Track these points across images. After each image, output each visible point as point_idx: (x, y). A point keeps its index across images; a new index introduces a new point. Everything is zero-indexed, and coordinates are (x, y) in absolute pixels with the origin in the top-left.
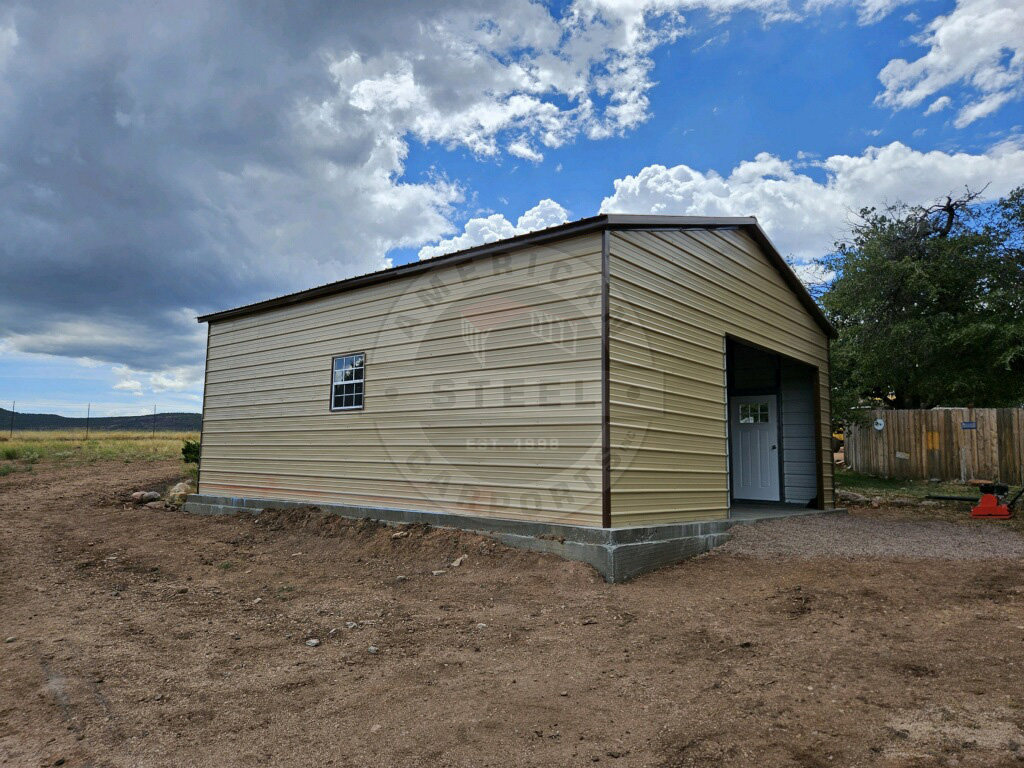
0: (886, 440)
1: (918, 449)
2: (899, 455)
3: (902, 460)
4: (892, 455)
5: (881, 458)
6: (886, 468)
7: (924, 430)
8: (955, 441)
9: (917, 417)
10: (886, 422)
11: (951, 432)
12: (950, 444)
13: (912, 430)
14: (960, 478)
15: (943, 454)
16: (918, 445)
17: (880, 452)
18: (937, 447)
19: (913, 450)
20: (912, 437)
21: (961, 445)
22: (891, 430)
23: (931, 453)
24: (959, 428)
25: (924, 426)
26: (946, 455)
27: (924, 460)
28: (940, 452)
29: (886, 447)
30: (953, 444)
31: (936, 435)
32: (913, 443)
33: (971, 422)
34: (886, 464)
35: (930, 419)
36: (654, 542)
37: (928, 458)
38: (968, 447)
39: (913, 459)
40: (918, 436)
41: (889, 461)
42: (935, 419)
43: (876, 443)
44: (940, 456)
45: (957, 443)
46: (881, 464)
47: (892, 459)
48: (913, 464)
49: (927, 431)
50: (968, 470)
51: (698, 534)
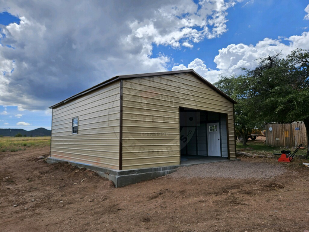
0: (273, 134)
1: (282, 137)
2: (277, 139)
3: (277, 141)
4: (275, 139)
5: (271, 140)
6: (273, 143)
7: (284, 131)
8: (293, 134)
9: (282, 126)
10: (273, 128)
11: (292, 131)
12: (292, 135)
13: (280, 130)
14: (295, 147)
15: (290, 138)
16: (282, 136)
17: (271, 138)
18: (288, 136)
19: (281, 137)
20: (281, 133)
21: (295, 135)
22: (274, 131)
23: (286, 138)
24: (294, 130)
25: (284, 129)
26: (291, 139)
27: (284, 140)
28: (289, 138)
29: (273, 136)
30: (293, 135)
31: (288, 132)
32: (281, 135)
33: (298, 128)
34: (273, 142)
35: (285, 127)
37: (285, 140)
38: (297, 136)
39: (281, 140)
40: (282, 133)
41: (274, 141)
42: (287, 127)
43: (270, 135)
44: (289, 139)
45: (294, 135)
46: (271, 142)
47: (275, 140)
48: (281, 142)
49: (285, 131)
50: (297, 144)
51: (161, 170)
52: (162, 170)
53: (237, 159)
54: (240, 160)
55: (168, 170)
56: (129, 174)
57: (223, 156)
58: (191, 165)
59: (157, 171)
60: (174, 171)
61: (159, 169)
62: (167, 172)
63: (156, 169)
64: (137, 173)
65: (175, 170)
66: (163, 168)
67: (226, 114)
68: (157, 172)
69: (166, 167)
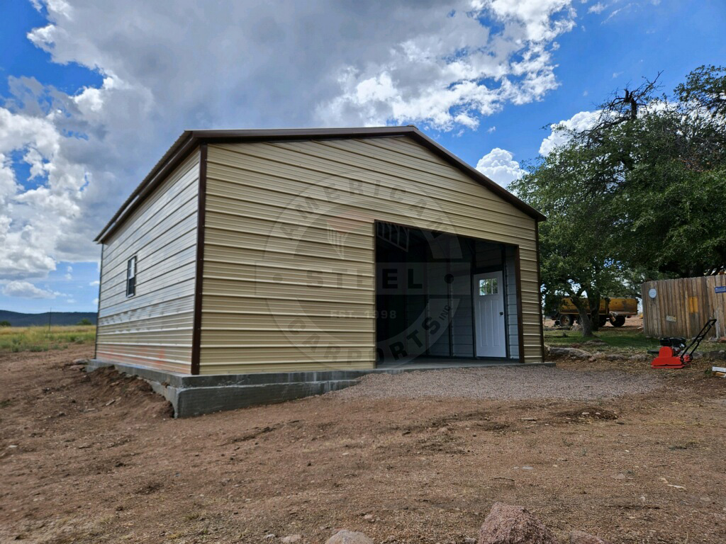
0: (658, 307)
1: (683, 312)
2: (669, 318)
3: (670, 323)
4: (663, 319)
5: (655, 322)
6: (660, 330)
7: (686, 296)
8: (710, 304)
9: (681, 285)
10: (658, 291)
11: (707, 296)
12: (706, 306)
13: (677, 296)
14: (715, 336)
15: (702, 315)
16: (682, 309)
17: (655, 317)
18: (697, 310)
19: (679, 313)
20: (678, 302)
21: (715, 307)
22: (662, 298)
23: (692, 315)
24: (713, 292)
25: (686, 293)
26: (704, 315)
27: (688, 322)
28: (699, 313)
29: (659, 312)
30: (709, 306)
31: (696, 299)
32: (679, 308)
33: (722, 287)
34: (660, 327)
35: (690, 285)
36: (242, 386)
37: (690, 320)
38: (720, 308)
39: (679, 321)
40: (682, 302)
41: (661, 324)
42: (694, 286)
43: (652, 308)
44: (699, 317)
45: (712, 305)
46: (656, 327)
47: (664, 322)
48: (679, 326)
49: (689, 296)
50: (721, 329)
51: (313, 380)
52: (318, 380)
53: (546, 363)
54: (554, 365)
55: (336, 381)
56: (216, 385)
57: (511, 357)
58: (405, 371)
59: (303, 380)
60: (353, 384)
61: (310, 376)
62: (332, 384)
63: (299, 377)
64: (242, 384)
65: (355, 380)
66: (319, 374)
67: (516, 247)
68: (301, 383)
69: (330, 373)
